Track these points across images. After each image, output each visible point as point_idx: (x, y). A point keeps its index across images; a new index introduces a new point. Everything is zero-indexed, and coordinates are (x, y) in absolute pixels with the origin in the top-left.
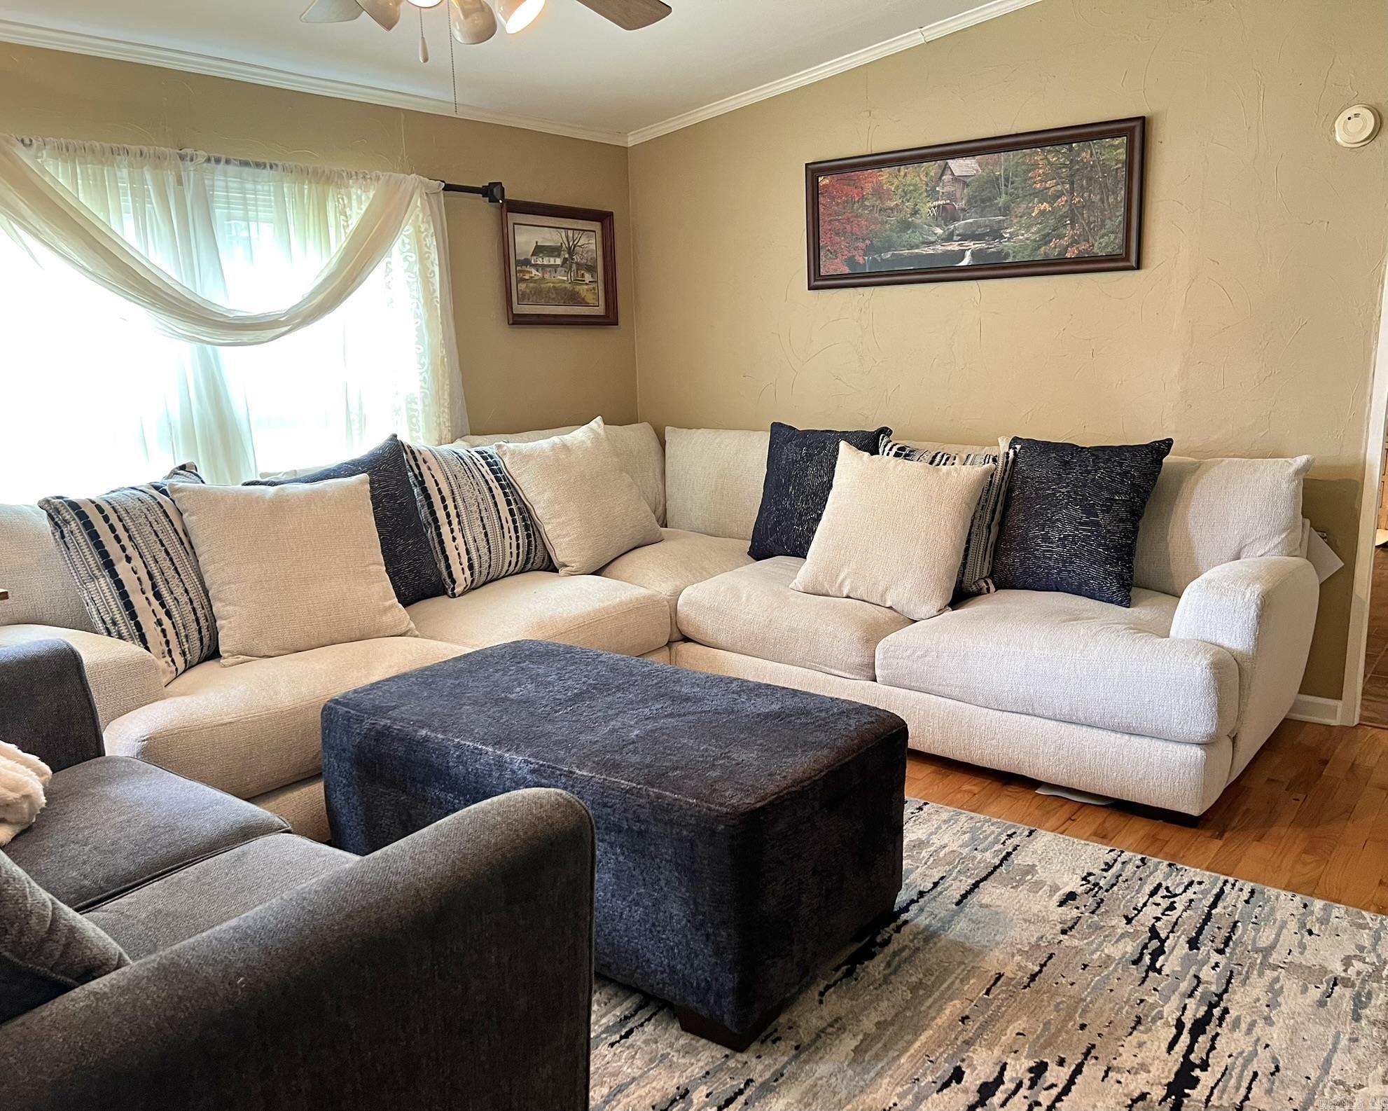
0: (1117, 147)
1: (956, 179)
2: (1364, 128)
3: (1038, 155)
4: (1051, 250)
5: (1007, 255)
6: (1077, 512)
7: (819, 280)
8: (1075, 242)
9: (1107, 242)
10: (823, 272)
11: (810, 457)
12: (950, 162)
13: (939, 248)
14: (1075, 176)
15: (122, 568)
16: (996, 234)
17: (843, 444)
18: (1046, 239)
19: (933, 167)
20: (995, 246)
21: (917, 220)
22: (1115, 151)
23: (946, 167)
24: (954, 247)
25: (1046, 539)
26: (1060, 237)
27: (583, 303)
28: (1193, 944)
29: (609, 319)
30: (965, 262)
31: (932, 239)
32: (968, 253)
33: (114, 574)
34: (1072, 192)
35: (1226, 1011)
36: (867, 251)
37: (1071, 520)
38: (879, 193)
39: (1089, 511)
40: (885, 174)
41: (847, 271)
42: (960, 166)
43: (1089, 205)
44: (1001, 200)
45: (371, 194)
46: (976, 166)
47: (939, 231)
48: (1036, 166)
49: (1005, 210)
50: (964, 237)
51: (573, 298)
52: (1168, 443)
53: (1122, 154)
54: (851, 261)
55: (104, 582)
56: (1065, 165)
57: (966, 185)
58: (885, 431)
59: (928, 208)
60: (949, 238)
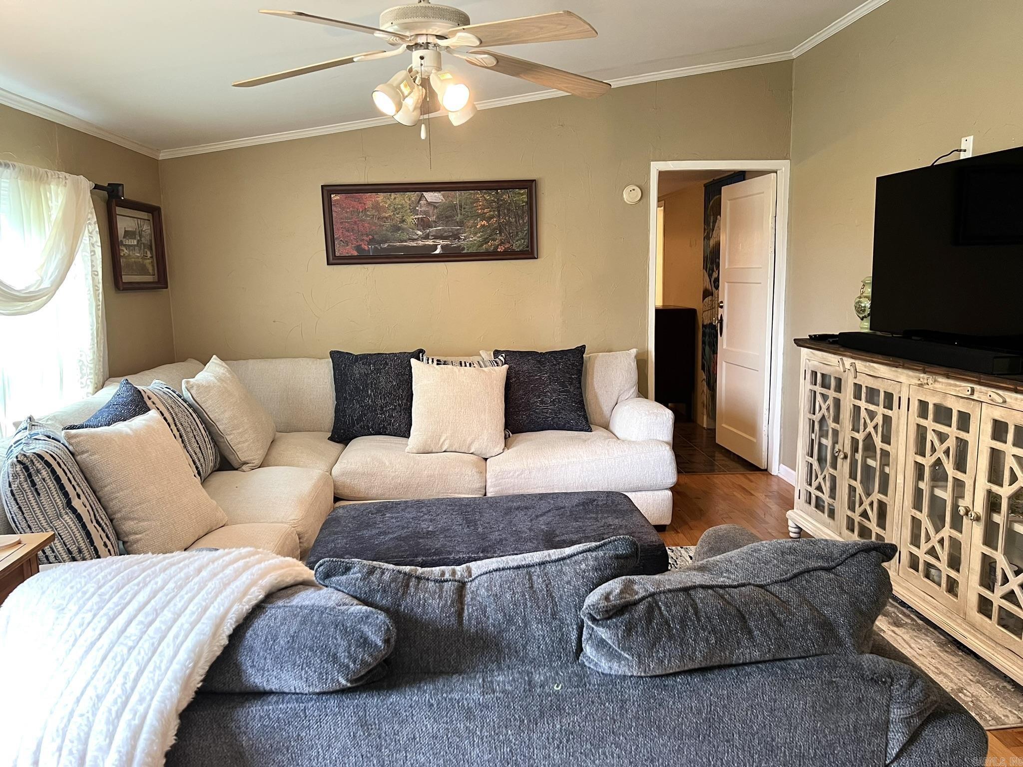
0: (522, 194)
1: (429, 204)
2: (637, 196)
3: (479, 195)
4: (490, 246)
5: (464, 249)
7: (334, 259)
8: (502, 243)
9: (518, 245)
10: (337, 254)
12: (425, 193)
13: (420, 243)
14: (500, 207)
16: (456, 237)
17: (413, 361)
18: (486, 241)
19: (414, 196)
20: (456, 243)
21: (404, 226)
22: (522, 197)
23: (422, 196)
24: (430, 242)
26: (494, 240)
27: (148, 273)
30: (437, 252)
31: (416, 237)
32: (439, 247)
34: (499, 216)
36: (370, 242)
38: (376, 207)
40: (381, 197)
41: (355, 253)
42: (430, 196)
43: (509, 223)
44: (458, 218)
46: (441, 197)
47: (419, 233)
48: (477, 200)
49: (461, 224)
50: (436, 237)
51: (143, 270)
52: (584, 347)
53: (525, 198)
54: (358, 248)
55: (68, 518)
56: (495, 202)
57: (435, 207)
58: (422, 351)
59: (411, 219)
60: (427, 237)
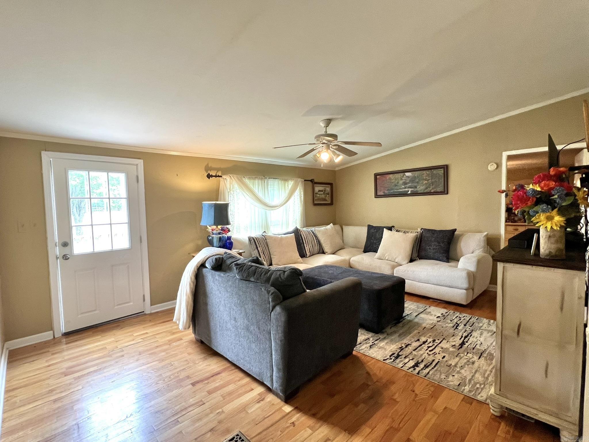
0: (441, 170)
1: (407, 177)
2: (494, 167)
3: (424, 172)
4: (428, 190)
5: (418, 191)
6: (436, 243)
7: (377, 196)
8: (433, 189)
9: (440, 189)
10: (378, 195)
11: (377, 232)
12: (405, 173)
13: (403, 190)
14: (433, 176)
15: (259, 248)
16: (416, 187)
17: (385, 229)
18: (427, 188)
19: (402, 174)
20: (416, 190)
21: (398, 184)
22: (441, 171)
23: (404, 174)
24: (407, 190)
25: (430, 249)
26: (430, 188)
27: (327, 201)
28: (465, 325)
29: (331, 204)
30: (409, 193)
31: (402, 188)
32: (410, 191)
33: (258, 250)
34: (432, 179)
35: (472, 335)
36: (388, 190)
37: (435, 245)
38: (390, 179)
39: (439, 243)
40: (391, 176)
41: (383, 194)
42: (408, 174)
43: (436, 181)
44: (417, 180)
45: (293, 182)
46: (411, 174)
47: (403, 186)
48: (423, 174)
49: (418, 183)
50: (409, 188)
51: (325, 200)
52: (456, 230)
53: (442, 172)
54: (384, 192)
55: (256, 251)
56: (430, 174)
57: (409, 178)
58: (393, 227)
59: (401, 182)
60: (405, 188)
